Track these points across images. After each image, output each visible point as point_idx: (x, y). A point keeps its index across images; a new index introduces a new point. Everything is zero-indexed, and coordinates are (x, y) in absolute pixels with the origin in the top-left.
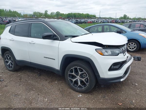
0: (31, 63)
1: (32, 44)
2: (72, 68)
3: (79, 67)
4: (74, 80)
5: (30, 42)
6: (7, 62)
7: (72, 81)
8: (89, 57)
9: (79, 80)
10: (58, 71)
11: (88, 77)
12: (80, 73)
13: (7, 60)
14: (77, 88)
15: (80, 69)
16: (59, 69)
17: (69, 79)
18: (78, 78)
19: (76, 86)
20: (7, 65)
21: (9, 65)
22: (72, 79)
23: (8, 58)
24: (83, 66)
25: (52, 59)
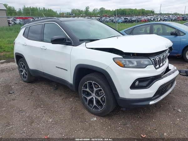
0: (44, 74)
1: (44, 50)
2: (86, 83)
3: (94, 82)
4: (89, 98)
5: (42, 47)
6: (22, 71)
7: (86, 99)
8: (104, 69)
9: (94, 98)
10: (71, 85)
11: (104, 96)
12: (95, 89)
13: (21, 69)
14: (93, 109)
15: (95, 84)
16: (72, 83)
17: (83, 97)
18: (94, 96)
19: (91, 106)
20: (22, 74)
21: (24, 74)
22: (86, 97)
23: (23, 66)
24: (99, 80)
25: (64, 69)
